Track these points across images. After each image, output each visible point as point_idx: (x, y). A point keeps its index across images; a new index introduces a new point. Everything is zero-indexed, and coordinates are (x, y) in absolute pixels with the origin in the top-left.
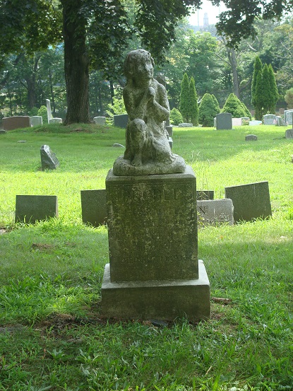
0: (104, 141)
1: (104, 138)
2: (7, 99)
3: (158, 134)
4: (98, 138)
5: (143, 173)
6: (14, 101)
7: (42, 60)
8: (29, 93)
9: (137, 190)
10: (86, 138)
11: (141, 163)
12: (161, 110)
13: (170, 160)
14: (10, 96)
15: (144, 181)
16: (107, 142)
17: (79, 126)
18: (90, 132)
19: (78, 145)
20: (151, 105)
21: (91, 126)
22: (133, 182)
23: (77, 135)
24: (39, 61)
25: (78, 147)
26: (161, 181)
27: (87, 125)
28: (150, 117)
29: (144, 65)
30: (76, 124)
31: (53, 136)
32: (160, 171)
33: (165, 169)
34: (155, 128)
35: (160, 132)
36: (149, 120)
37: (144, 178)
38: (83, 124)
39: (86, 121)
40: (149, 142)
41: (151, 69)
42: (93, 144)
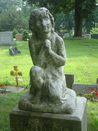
0: (85, 43)
1: (85, 42)
2: (62, 27)
3: (56, 76)
4: (83, 42)
5: (38, 111)
6: (64, 28)
7: (73, 15)
8: (69, 25)
9: (32, 123)
10: (79, 42)
11: (39, 100)
12: (56, 58)
13: (61, 102)
14: (63, 26)
15: (38, 118)
16: (86, 44)
17: (78, 38)
18: (81, 40)
19: (75, 45)
20: (48, 55)
21: (82, 38)
22: (29, 117)
23: (77, 41)
24: (73, 16)
25: (75, 46)
26: (51, 120)
27: (81, 37)
28: (49, 63)
29: (41, 21)
30: (77, 37)
31: (69, 41)
32: (52, 110)
33: (56, 110)
34: (54, 72)
35: (57, 75)
36: (48, 66)
37: (38, 115)
38: (79, 37)
39: (81, 36)
40: (46, 83)
41: (48, 25)
42: (81, 45)
